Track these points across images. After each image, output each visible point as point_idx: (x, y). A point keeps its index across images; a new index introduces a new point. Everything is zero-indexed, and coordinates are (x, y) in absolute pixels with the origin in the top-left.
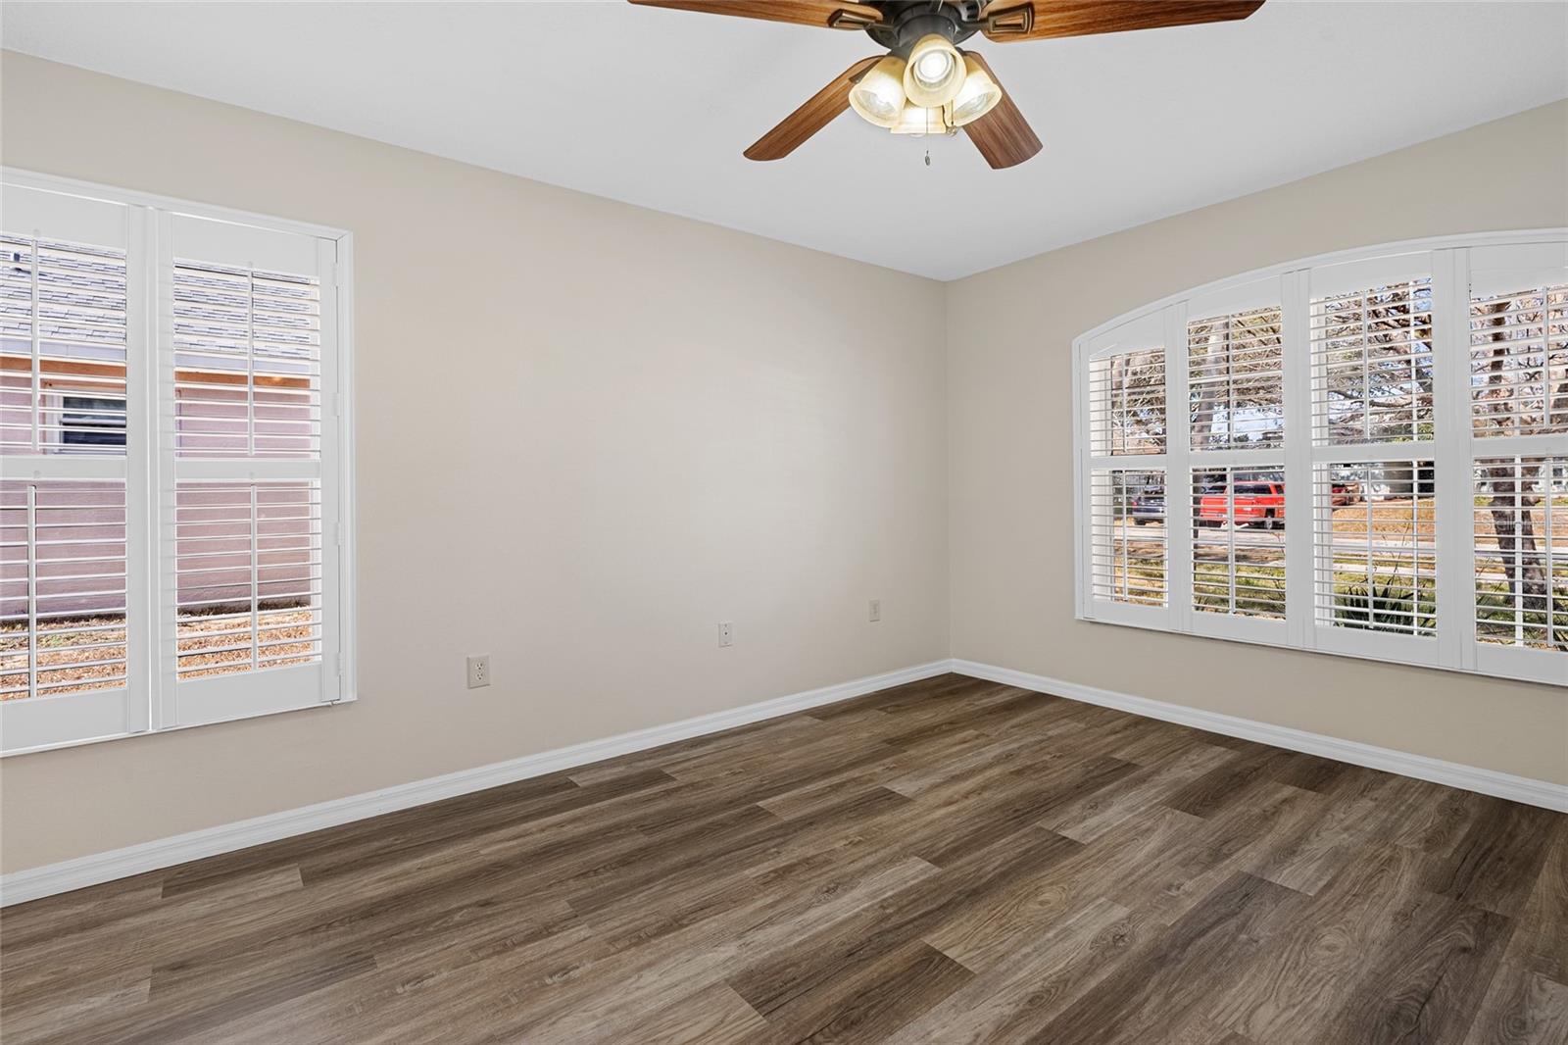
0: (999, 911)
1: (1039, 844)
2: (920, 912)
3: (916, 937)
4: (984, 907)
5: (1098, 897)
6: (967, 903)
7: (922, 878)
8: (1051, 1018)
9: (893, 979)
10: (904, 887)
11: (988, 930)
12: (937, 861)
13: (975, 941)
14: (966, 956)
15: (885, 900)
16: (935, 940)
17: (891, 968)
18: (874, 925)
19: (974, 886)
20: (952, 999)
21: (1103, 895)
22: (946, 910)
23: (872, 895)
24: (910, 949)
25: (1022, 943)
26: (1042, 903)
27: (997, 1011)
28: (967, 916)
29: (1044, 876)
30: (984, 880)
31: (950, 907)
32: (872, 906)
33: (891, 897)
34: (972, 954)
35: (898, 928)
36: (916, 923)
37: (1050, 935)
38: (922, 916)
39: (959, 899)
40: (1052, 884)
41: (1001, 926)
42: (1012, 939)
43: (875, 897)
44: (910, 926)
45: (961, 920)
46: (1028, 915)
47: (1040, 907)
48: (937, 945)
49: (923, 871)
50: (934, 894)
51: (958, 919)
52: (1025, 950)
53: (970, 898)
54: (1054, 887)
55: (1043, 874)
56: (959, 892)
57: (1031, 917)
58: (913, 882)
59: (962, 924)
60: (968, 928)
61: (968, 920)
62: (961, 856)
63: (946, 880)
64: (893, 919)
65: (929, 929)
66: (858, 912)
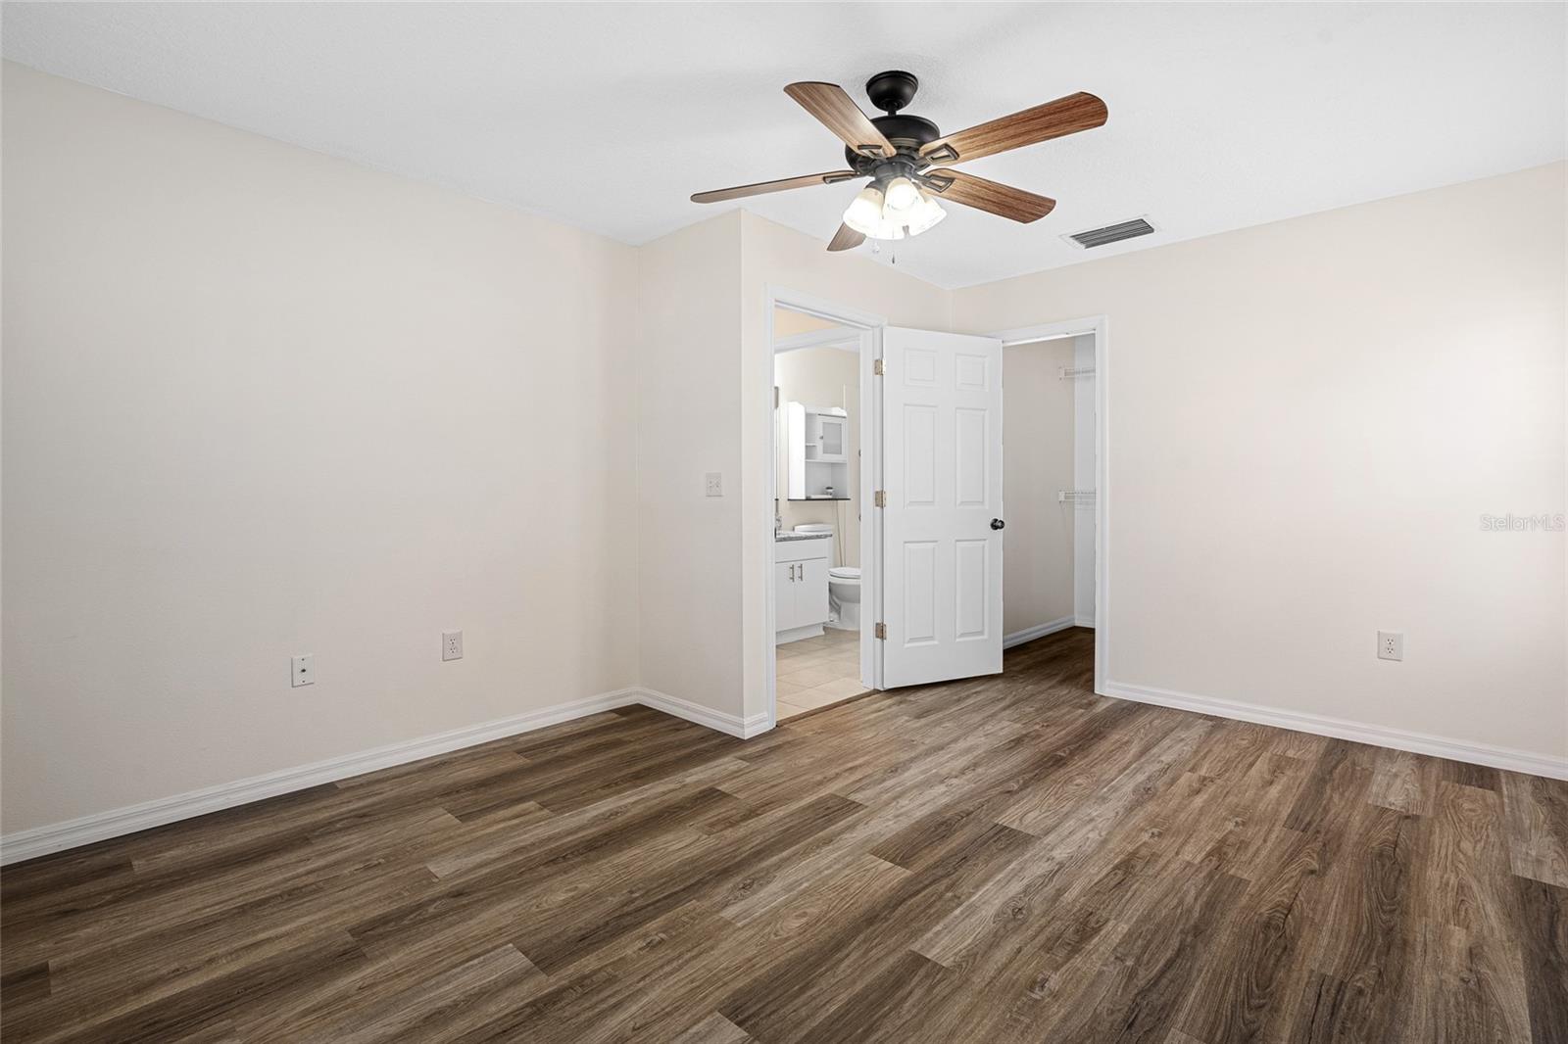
0: (847, 902)
1: (783, 1007)
2: (920, 895)
3: (918, 875)
4: (861, 905)
5: (744, 927)
6: (878, 909)
7: (929, 935)
8: (820, 834)
9: (926, 846)
10: (946, 921)
11: (858, 884)
12: (919, 960)
13: (869, 875)
14: (876, 864)
15: (959, 905)
16: (903, 873)
17: (930, 852)
18: (957, 881)
19: (872, 928)
20: (883, 839)
21: (739, 929)
22: (897, 899)
23: (973, 910)
24: (919, 866)
25: (831, 876)
26: (805, 914)
27: (854, 835)
28: (877, 895)
29: (791, 950)
30: (861, 937)
31: (894, 902)
32: (969, 897)
33: (954, 909)
34: (872, 865)
35: (935, 880)
36: (921, 885)
37: (805, 885)
38: (918, 892)
39: (886, 912)
40: (787, 939)
41: (846, 889)
42: (838, 880)
43: (969, 906)
44: (926, 882)
45: (882, 891)
46: (820, 902)
47: (808, 911)
48: (899, 869)
49: (931, 944)
50: (912, 915)
51: (885, 892)
52: (830, 871)
53: (875, 914)
54: (786, 936)
55: (791, 953)
56: (887, 920)
57: (818, 899)
58: (938, 928)
59: (881, 888)
60: (875, 886)
61: (876, 891)
62: (891, 972)
63: (903, 933)
64: (943, 887)
65: (909, 881)
66: (978, 891)
